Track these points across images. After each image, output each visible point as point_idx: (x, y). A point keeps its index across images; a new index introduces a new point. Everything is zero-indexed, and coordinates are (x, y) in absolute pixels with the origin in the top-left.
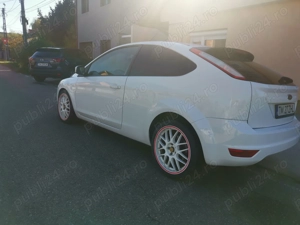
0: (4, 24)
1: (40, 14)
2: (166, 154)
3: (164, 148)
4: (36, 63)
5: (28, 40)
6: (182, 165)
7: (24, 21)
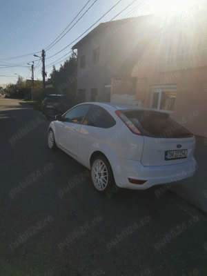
0: (33, 75)
1: (54, 69)
2: (97, 177)
3: (96, 173)
4: (45, 105)
5: (46, 87)
6: (104, 185)
7: (44, 74)
